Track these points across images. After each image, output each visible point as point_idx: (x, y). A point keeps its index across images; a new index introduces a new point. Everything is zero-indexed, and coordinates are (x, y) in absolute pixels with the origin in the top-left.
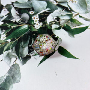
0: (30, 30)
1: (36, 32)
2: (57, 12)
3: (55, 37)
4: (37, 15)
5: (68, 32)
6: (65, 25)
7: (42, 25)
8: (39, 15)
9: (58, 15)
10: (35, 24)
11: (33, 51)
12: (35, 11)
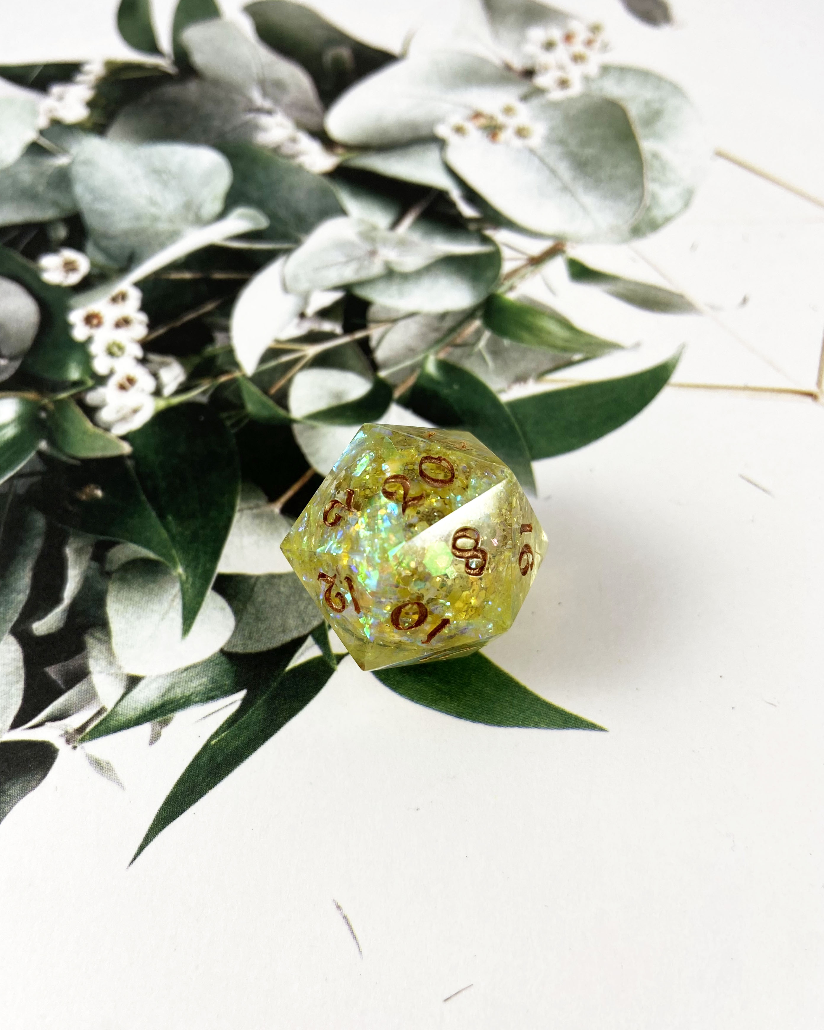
6: (431, 367)
8: (142, 285)
9: (348, 274)
10: (100, 380)
11: (76, 687)
12: (104, 250)
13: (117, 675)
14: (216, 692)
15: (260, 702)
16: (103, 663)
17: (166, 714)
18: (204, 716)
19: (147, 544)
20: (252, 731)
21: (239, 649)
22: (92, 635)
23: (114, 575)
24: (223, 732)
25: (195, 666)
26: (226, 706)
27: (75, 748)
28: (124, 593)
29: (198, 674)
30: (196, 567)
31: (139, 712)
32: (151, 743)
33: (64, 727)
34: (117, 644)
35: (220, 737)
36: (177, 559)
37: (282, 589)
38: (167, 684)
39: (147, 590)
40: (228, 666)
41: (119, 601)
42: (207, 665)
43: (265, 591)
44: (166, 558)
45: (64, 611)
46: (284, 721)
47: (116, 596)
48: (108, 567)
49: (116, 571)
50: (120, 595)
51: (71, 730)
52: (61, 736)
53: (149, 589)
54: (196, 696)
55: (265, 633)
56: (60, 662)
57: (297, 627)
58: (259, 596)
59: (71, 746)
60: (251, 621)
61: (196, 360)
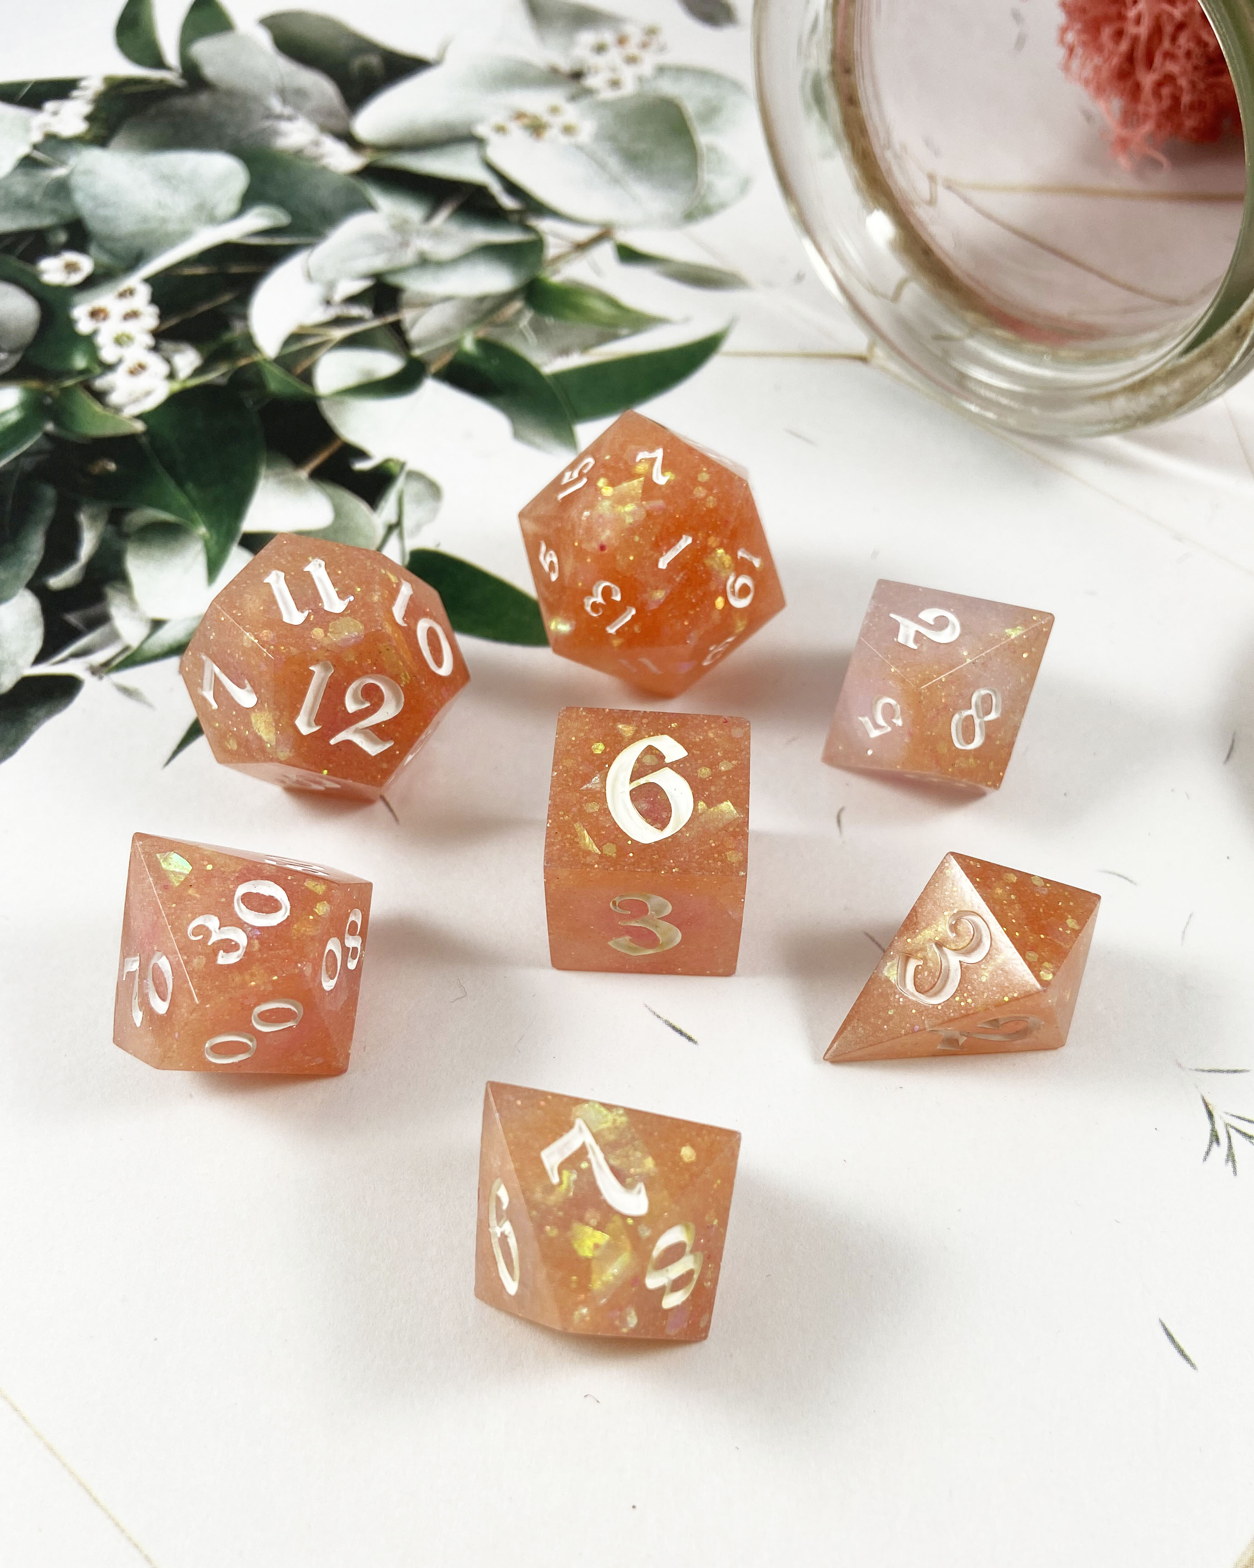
0: (50, 427)
1: (130, 439)
2: (370, 238)
3: (361, 466)
4: (136, 281)
5: (505, 408)
6: (469, 344)
7: (197, 372)
8: (148, 280)
9: (378, 263)
10: (109, 368)
11: (97, 630)
12: (111, 253)
13: (141, 619)
16: (126, 609)
22: (113, 587)
23: (133, 536)
27: (102, 678)
28: (145, 551)
30: (219, 527)
31: (165, 648)
33: (89, 662)
34: (139, 594)
36: (200, 520)
41: (140, 557)
44: (187, 520)
45: (81, 568)
48: (126, 529)
49: (135, 533)
51: (97, 664)
52: (87, 669)
53: (171, 547)
56: (81, 609)
59: (97, 677)
61: (213, 346)
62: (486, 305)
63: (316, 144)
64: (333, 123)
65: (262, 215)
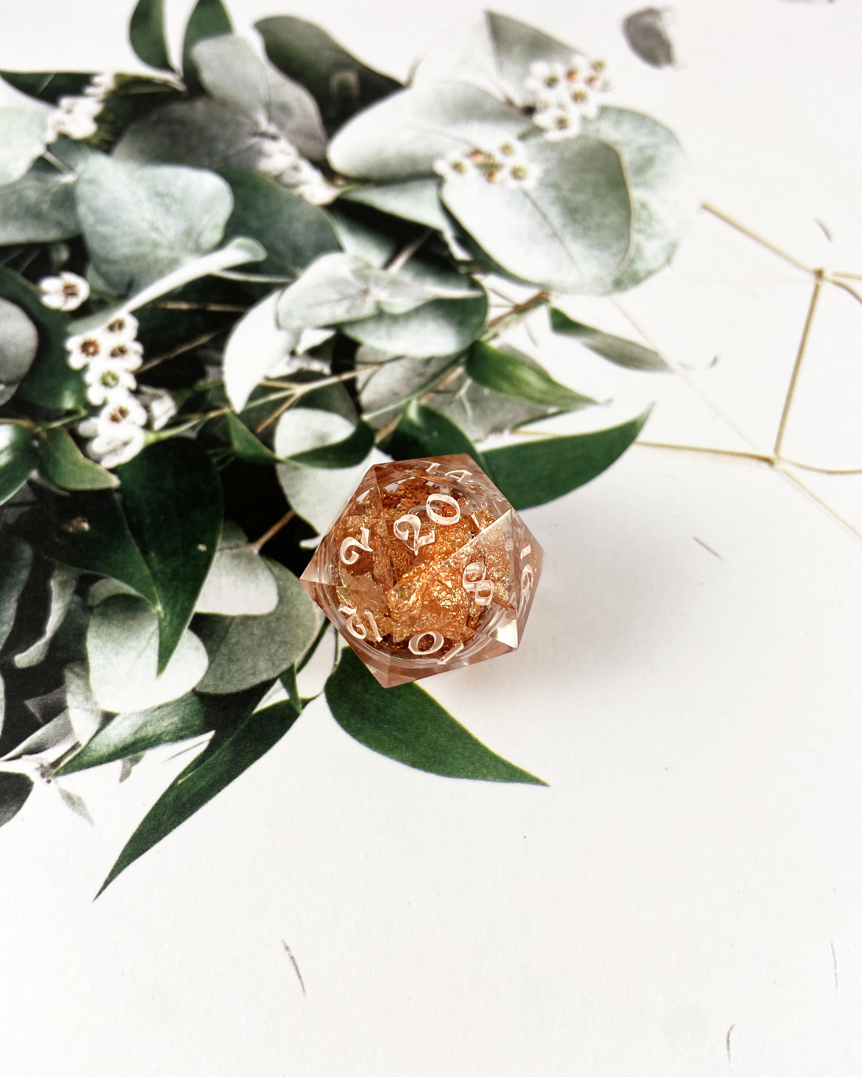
0: (34, 474)
1: (105, 495)
2: (335, 282)
3: (309, 544)
4: (123, 311)
6: (413, 414)
7: (173, 423)
9: (339, 313)
10: (94, 411)
11: (53, 721)
12: (104, 276)
13: (92, 711)
14: (186, 732)
15: (227, 743)
16: (80, 698)
17: (137, 752)
18: (173, 755)
19: (128, 580)
20: (217, 772)
21: (210, 690)
22: (71, 670)
23: (95, 611)
24: (190, 772)
25: (167, 705)
26: (195, 746)
27: (49, 781)
28: (104, 629)
29: (170, 713)
30: (174, 606)
31: (112, 749)
32: (122, 780)
33: (40, 761)
34: (94, 680)
35: (187, 777)
36: (157, 597)
37: (256, 631)
38: (140, 722)
39: (126, 627)
40: (198, 707)
41: (99, 636)
42: (179, 705)
43: (239, 633)
44: (147, 596)
45: (46, 644)
46: (249, 764)
47: (97, 631)
48: (90, 602)
49: (98, 606)
50: (100, 630)
51: (46, 764)
52: (37, 769)
53: (128, 626)
54: (167, 735)
55: (236, 674)
56: (40, 696)
57: (267, 670)
58: (232, 637)
59: (45, 779)
60: (223, 662)
61: (187, 394)
62: (432, 369)
63: (296, 168)
64: (313, 147)
65: (240, 247)
